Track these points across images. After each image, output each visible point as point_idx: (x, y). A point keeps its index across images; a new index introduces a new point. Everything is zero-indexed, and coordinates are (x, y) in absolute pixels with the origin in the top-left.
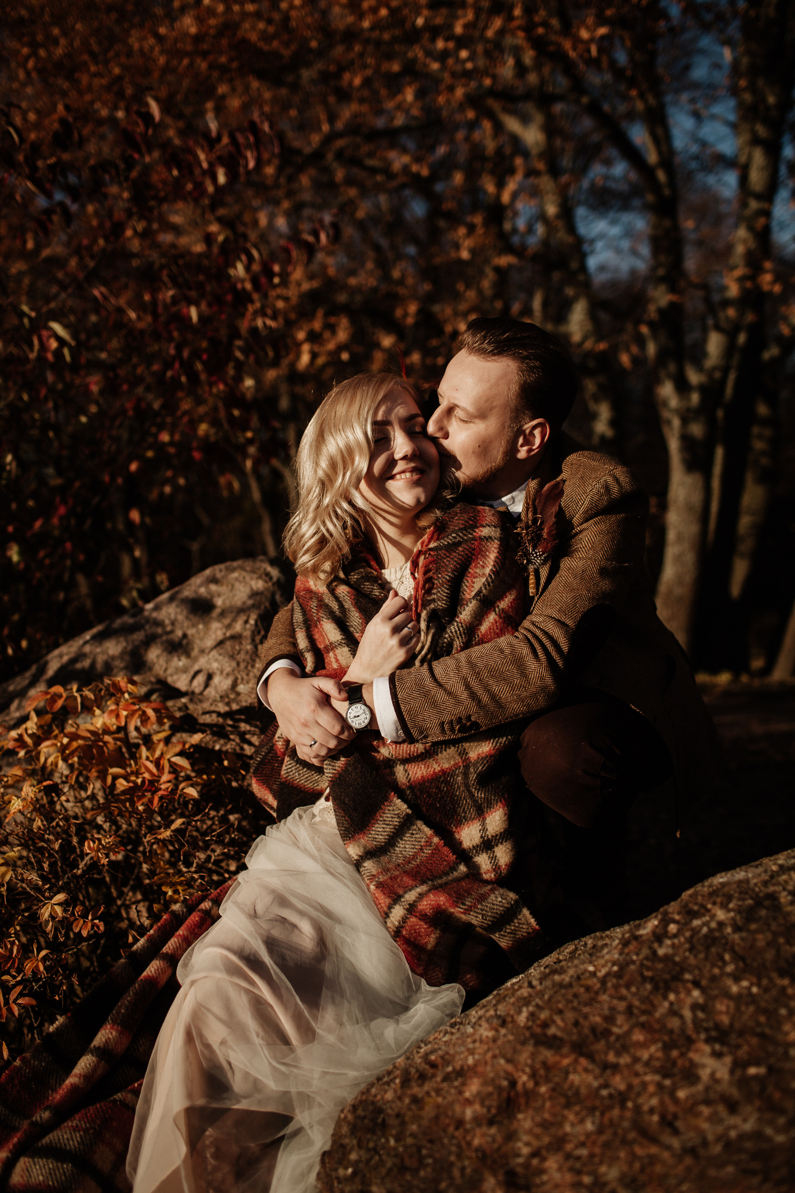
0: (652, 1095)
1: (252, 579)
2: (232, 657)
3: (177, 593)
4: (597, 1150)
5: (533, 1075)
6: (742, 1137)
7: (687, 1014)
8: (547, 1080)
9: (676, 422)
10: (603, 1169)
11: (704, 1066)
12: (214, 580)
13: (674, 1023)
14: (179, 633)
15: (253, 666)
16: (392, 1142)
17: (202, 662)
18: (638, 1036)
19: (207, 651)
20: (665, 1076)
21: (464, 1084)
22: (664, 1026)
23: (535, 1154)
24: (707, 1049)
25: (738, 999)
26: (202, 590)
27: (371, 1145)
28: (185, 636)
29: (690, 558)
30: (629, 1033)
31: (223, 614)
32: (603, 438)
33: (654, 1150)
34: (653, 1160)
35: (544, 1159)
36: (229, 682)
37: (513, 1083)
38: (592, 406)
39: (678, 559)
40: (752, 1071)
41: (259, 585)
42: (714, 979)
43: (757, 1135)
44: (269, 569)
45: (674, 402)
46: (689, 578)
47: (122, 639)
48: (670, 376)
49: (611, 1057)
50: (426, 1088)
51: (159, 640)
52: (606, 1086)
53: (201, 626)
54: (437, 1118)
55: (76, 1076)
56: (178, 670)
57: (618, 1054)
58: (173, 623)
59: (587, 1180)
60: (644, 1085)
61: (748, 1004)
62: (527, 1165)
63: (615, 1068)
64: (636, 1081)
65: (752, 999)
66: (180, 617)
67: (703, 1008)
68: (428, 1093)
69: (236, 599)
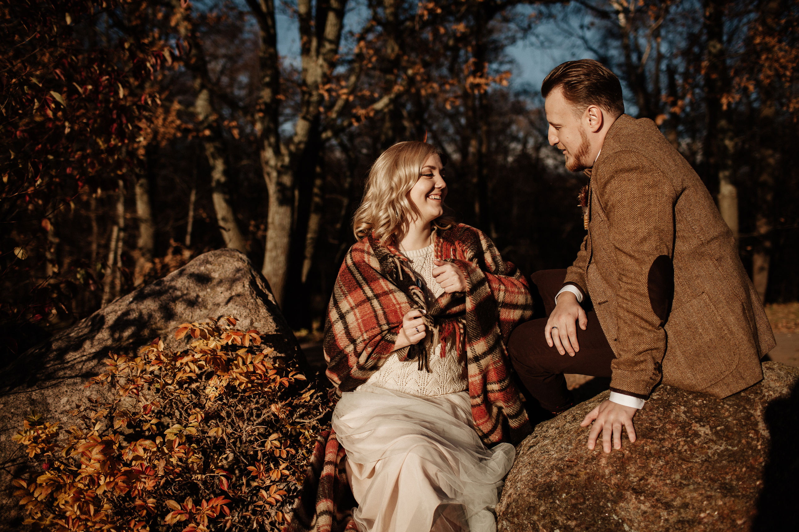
0: (683, 446)
1: (234, 261)
2: (244, 306)
3: (184, 270)
4: (668, 471)
5: (630, 451)
6: (722, 451)
7: (683, 415)
8: (636, 451)
9: (274, 174)
10: (673, 477)
11: (700, 431)
12: (208, 262)
13: (681, 419)
14: (195, 295)
15: (259, 312)
16: (564, 496)
17: (222, 311)
18: (668, 426)
19: (222, 304)
20: (687, 437)
21: (599, 462)
22: (677, 421)
23: (641, 480)
24: (698, 425)
25: (700, 406)
26: (202, 268)
27: (551, 501)
28: (198, 296)
29: (282, 259)
30: (664, 426)
31: (220, 282)
32: (218, 181)
33: (690, 465)
34: (691, 468)
35: (647, 480)
36: (247, 322)
37: (624, 455)
38: (211, 161)
39: (274, 260)
40: (719, 428)
41: (239, 264)
42: (685, 402)
43: (727, 450)
44: (240, 255)
45: (272, 162)
46: (281, 272)
47: (157, 299)
48: (270, 145)
49: (660, 436)
50: (576, 469)
51: (181, 299)
52: (663, 447)
53: (209, 290)
54: (589, 478)
55: (323, 525)
56: (200, 317)
57: (662, 435)
58: (187, 289)
59: (668, 482)
60: (679, 442)
61: (704, 407)
62: (639, 485)
63: (664, 439)
64: (674, 443)
65: (706, 406)
66: (192, 285)
67: (688, 412)
68: (579, 470)
69: (228, 273)
